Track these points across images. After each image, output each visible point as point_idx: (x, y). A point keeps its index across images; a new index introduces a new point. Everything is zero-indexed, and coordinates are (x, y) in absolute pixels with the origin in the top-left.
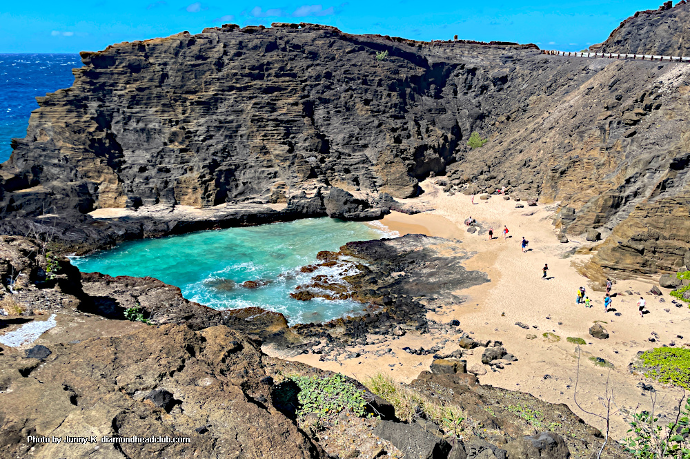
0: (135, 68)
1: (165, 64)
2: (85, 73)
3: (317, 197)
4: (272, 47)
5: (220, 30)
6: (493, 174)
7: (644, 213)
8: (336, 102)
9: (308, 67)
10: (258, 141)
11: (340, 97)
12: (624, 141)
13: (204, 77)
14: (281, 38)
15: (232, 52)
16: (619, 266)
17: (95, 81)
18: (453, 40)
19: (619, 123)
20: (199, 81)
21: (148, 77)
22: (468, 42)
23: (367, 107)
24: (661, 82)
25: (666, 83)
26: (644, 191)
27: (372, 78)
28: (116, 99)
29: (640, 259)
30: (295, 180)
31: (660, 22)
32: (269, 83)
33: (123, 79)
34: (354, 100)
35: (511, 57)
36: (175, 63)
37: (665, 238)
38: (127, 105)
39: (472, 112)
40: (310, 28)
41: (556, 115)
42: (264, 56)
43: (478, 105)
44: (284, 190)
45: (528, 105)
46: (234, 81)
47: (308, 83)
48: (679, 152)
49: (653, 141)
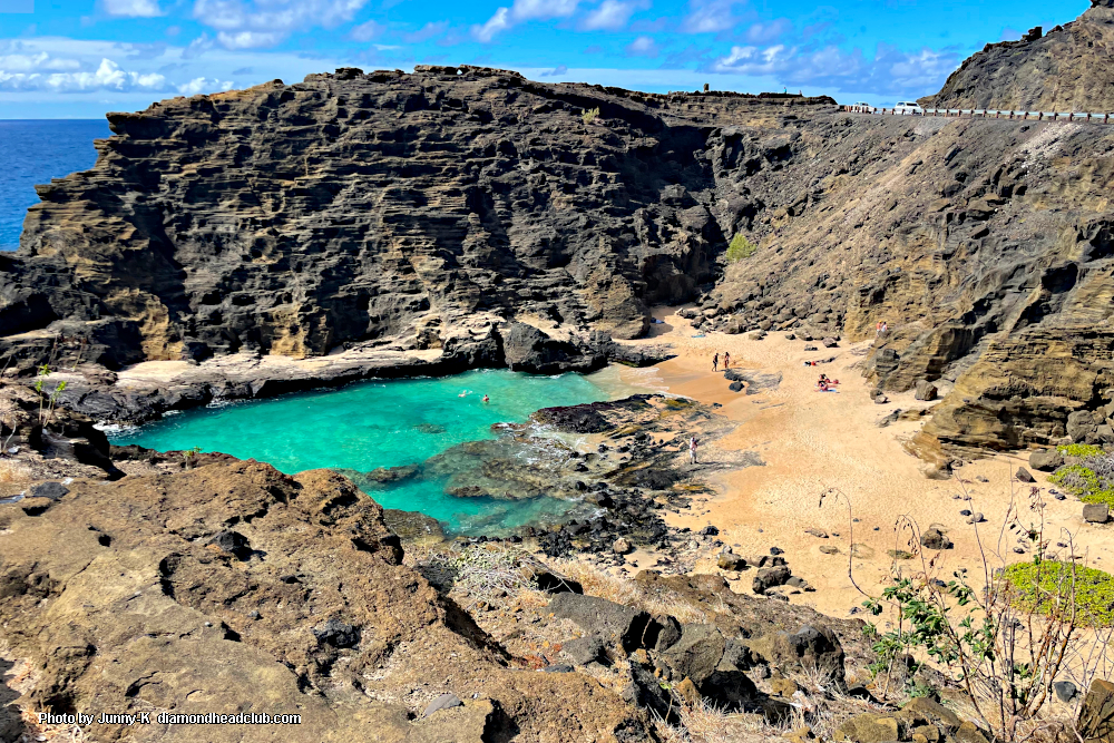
0: (196, 138)
1: (246, 132)
2: (114, 145)
3: (490, 340)
4: (417, 103)
5: (332, 77)
6: (769, 298)
7: (1004, 354)
8: (519, 189)
9: (474, 134)
10: (395, 251)
11: (525, 182)
12: (970, 244)
13: (306, 150)
14: (430, 89)
15: (352, 111)
16: (967, 439)
17: (131, 159)
18: (702, 91)
19: (963, 217)
20: (300, 158)
21: (217, 152)
22: (727, 94)
23: (569, 196)
24: (1026, 152)
25: (1034, 154)
26: (1002, 321)
27: (574, 151)
28: (165, 187)
29: (998, 426)
30: (456, 312)
31: (1024, 60)
32: (411, 160)
33: (177, 155)
34: (548, 186)
35: (794, 117)
36: (261, 129)
37: (1036, 393)
38: (183, 196)
39: (734, 203)
40: (476, 74)
41: (865, 205)
42: (402, 117)
43: (742, 191)
44: (437, 328)
45: (821, 191)
46: (355, 157)
47: (474, 160)
48: (1055, 260)
49: (1015, 244)
